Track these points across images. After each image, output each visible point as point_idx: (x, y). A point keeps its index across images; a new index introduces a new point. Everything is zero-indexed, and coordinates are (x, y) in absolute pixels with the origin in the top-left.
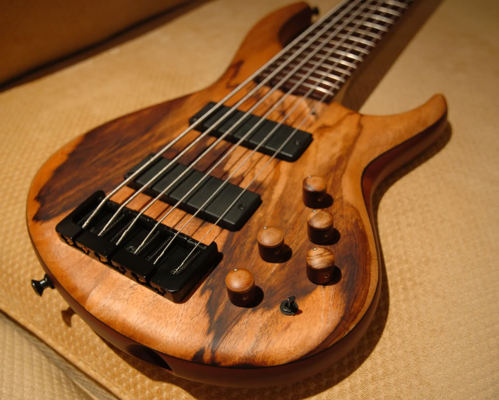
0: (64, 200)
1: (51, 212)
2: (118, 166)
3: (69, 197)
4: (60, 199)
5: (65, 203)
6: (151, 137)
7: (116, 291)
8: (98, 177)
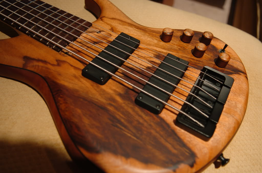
0: (175, 149)
1: (187, 154)
2: (141, 121)
3: (173, 146)
4: (175, 151)
5: (178, 147)
6: (111, 105)
7: (232, 107)
8: (153, 132)
